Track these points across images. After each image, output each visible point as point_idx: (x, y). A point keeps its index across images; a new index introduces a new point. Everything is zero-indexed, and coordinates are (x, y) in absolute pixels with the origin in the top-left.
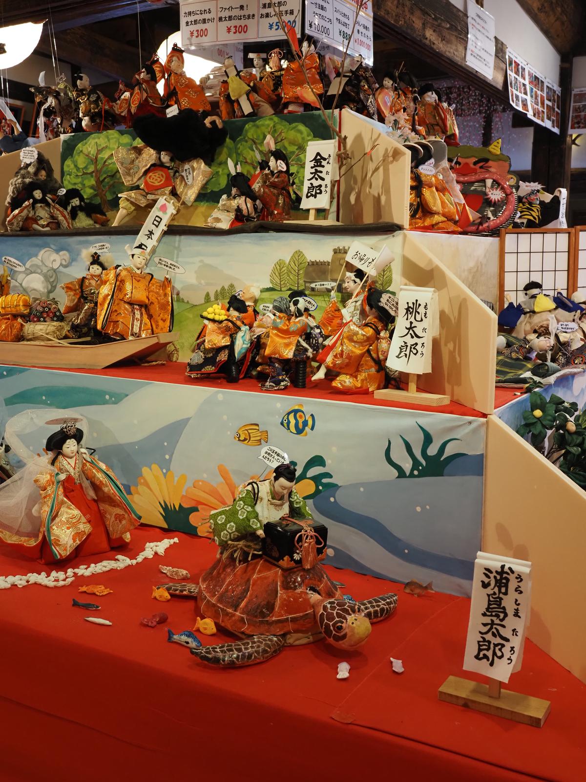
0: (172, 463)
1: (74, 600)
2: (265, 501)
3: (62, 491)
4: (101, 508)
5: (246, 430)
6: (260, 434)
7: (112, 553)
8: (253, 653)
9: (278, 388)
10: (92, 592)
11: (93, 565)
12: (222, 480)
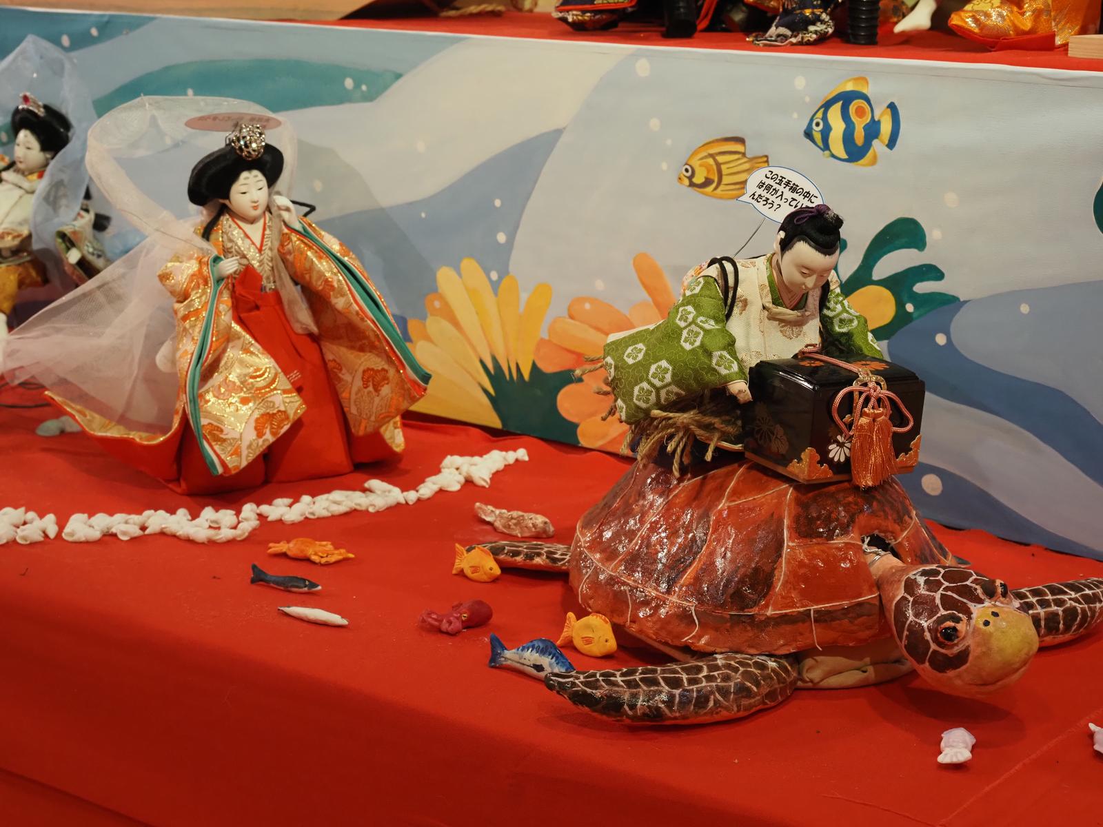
0: (514, 253)
1: (254, 567)
2: (755, 310)
3: (230, 304)
4: (329, 356)
5: (711, 156)
6: (747, 166)
7: (358, 476)
8: (712, 692)
9: (799, 38)
10: (300, 555)
11: (306, 499)
12: (644, 295)
